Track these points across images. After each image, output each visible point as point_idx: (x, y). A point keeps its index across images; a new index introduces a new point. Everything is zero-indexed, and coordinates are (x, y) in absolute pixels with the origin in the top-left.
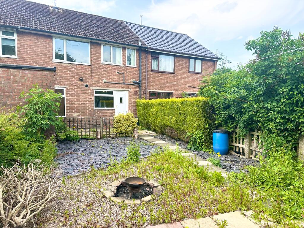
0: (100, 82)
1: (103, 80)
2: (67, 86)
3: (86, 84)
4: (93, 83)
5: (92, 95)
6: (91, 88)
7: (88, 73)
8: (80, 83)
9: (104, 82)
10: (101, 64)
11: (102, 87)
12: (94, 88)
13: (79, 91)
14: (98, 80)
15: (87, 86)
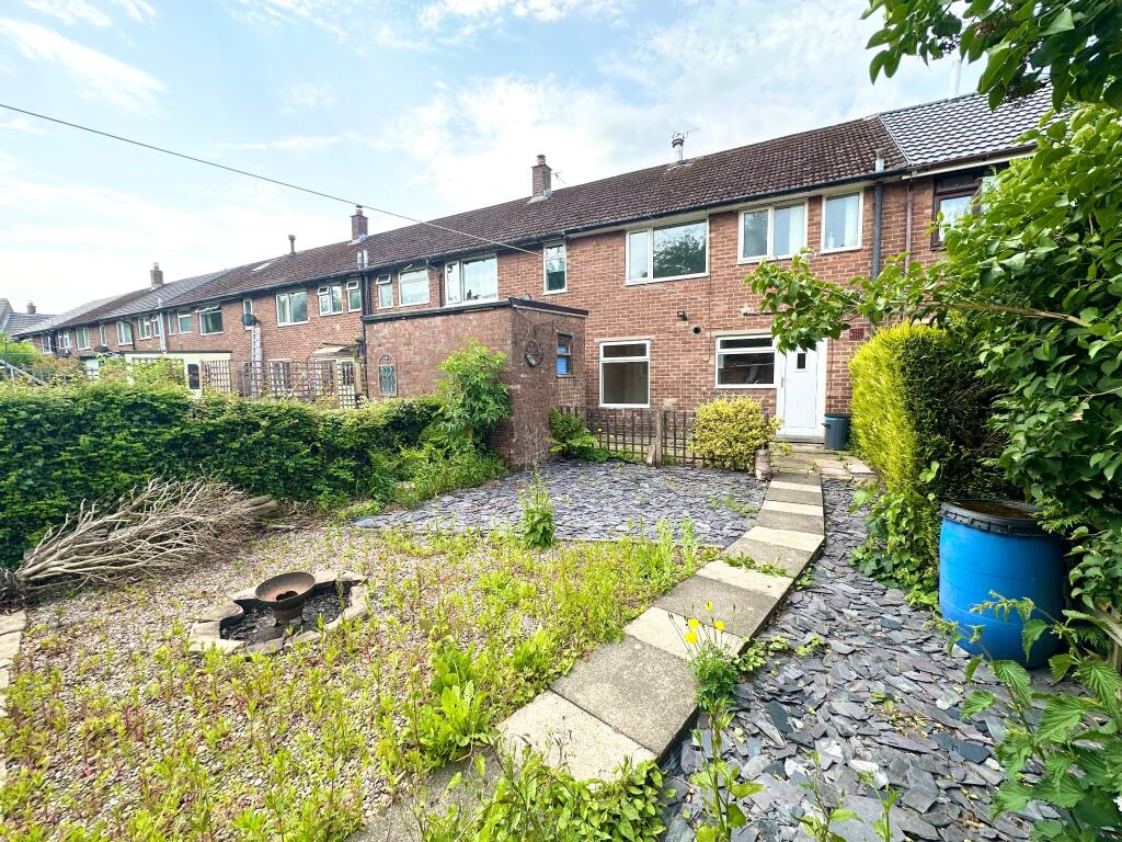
0: (733, 316)
1: (742, 310)
2: (653, 337)
3: (695, 326)
4: (714, 322)
5: (711, 351)
6: (708, 334)
7: (701, 298)
8: (681, 324)
9: (745, 314)
10: (737, 267)
11: (739, 328)
12: (715, 333)
13: (679, 345)
14: (727, 312)
15: (697, 330)
